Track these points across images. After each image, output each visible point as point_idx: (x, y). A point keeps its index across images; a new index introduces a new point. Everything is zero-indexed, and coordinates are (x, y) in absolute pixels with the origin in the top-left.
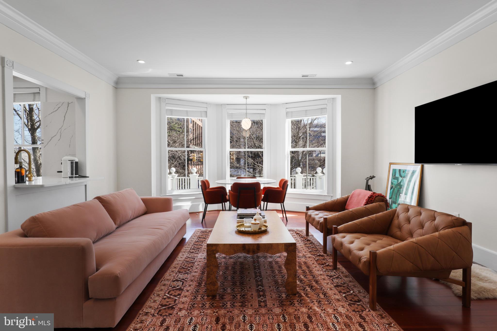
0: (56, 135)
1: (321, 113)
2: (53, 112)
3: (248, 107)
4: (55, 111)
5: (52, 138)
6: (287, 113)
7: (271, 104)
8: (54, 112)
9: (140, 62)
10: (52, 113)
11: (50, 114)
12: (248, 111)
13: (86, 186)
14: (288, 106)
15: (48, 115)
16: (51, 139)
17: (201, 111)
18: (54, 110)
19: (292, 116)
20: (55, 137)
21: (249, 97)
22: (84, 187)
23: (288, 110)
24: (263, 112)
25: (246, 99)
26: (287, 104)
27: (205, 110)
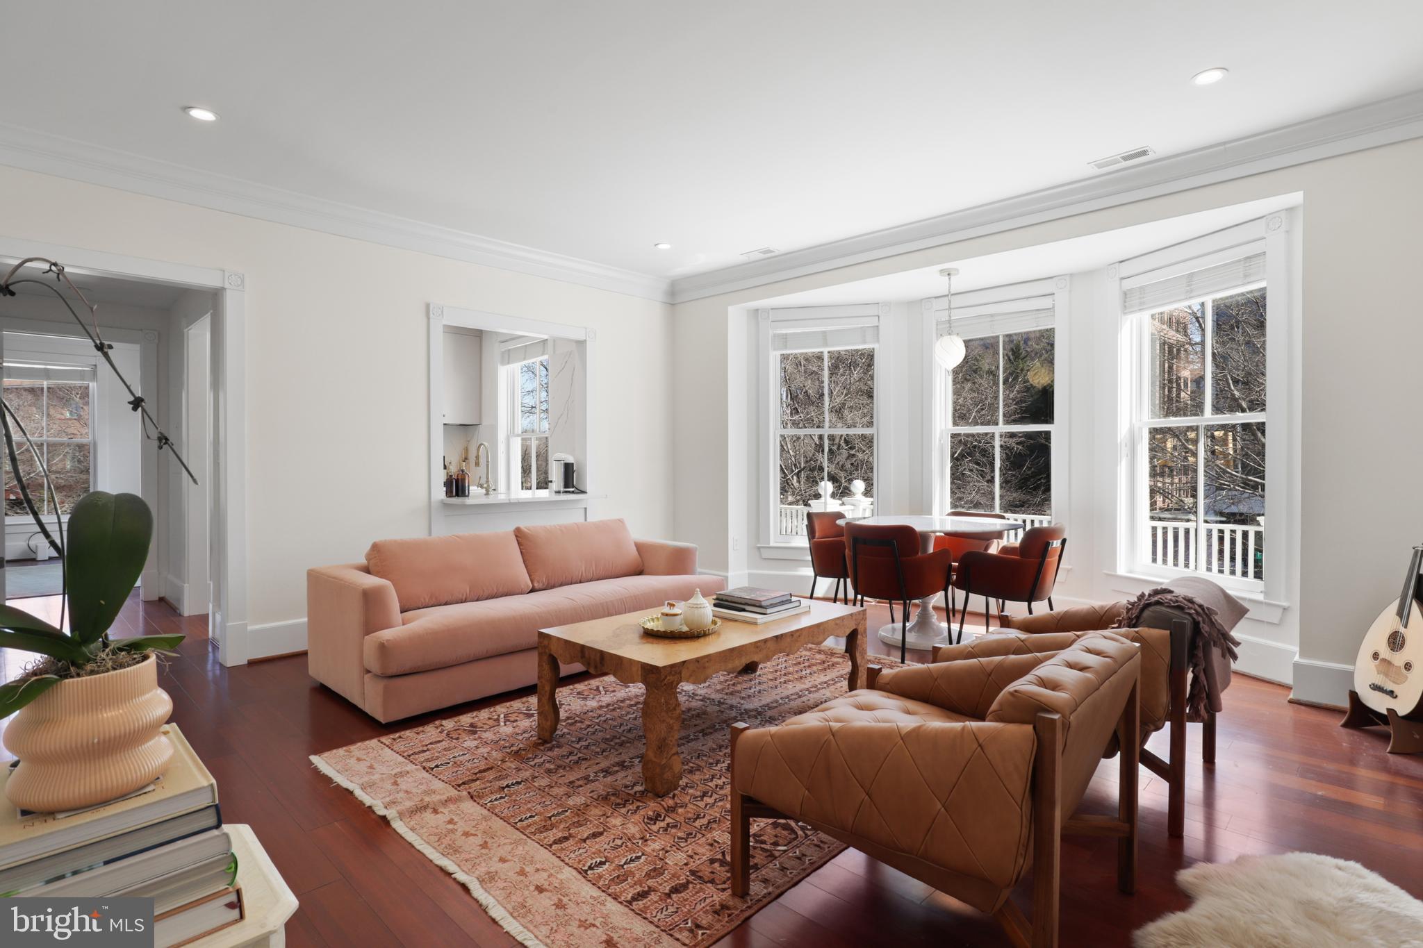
1: (1246, 276)
3: (956, 301)
6: (1125, 295)
7: (1071, 275)
9: (660, 246)
12: (956, 315)
13: (586, 509)
14: (1126, 269)
17: (862, 328)
19: (1141, 304)
21: (957, 270)
22: (583, 511)
23: (1128, 284)
24: (1045, 303)
25: (947, 278)
26: (1123, 263)
27: (874, 322)
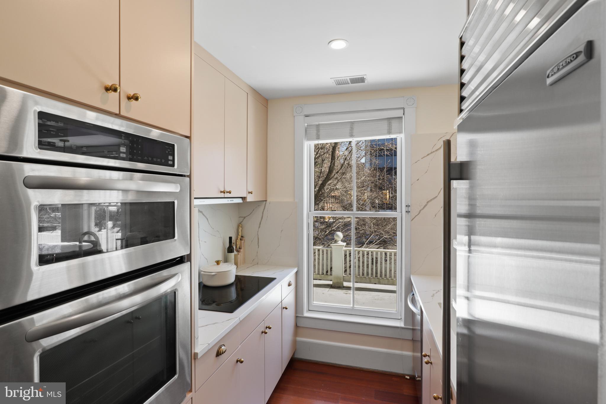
0: (436, 197)
2: (432, 153)
4: (436, 150)
5: (428, 202)
8: (434, 153)
10: (428, 155)
11: (424, 157)
15: (422, 158)
16: (426, 203)
18: (434, 150)
20: (433, 201)
